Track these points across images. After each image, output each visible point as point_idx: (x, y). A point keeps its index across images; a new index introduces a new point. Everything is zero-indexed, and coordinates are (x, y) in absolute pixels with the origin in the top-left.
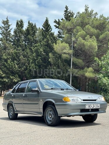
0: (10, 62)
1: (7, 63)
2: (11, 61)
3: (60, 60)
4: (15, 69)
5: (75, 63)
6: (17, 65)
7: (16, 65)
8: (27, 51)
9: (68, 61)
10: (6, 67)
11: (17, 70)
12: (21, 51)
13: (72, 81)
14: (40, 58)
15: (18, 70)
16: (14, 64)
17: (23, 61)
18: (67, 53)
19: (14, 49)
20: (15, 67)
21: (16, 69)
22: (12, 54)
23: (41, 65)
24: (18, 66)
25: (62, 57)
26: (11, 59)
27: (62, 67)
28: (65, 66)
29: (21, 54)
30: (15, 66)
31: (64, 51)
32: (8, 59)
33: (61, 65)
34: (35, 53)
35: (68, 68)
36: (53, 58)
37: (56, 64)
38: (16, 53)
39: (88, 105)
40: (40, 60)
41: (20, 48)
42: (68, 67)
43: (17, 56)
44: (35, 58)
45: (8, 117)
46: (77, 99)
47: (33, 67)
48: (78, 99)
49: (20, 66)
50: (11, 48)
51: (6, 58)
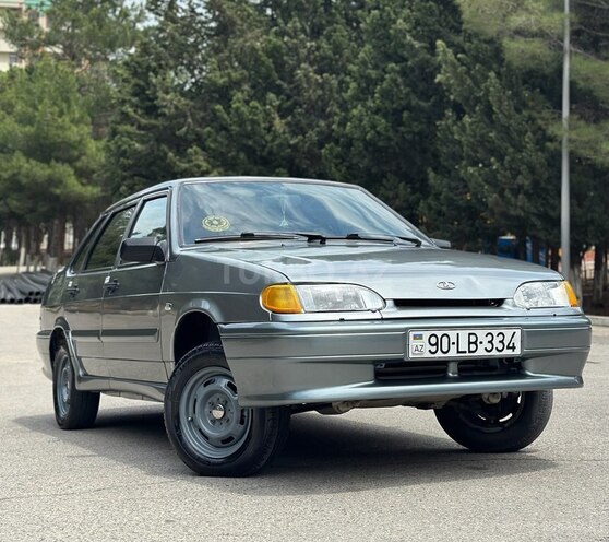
0: (247, 102)
1: (228, 108)
2: (251, 98)
3: (492, 74)
4: (268, 137)
5: (582, 84)
6: (282, 117)
7: (276, 115)
8: (335, 36)
9: (545, 77)
10: (224, 128)
11: (280, 145)
12: (302, 41)
13: (573, 194)
14: (398, 68)
15: (290, 146)
16: (268, 114)
17: (313, 94)
18: (534, 29)
19: (267, 32)
20: (269, 129)
21: (275, 137)
22: (257, 60)
23: (403, 109)
24: (287, 124)
25: (507, 56)
26: (253, 87)
27: (509, 117)
28: (525, 105)
29: (303, 52)
30: (271, 125)
31: (518, 20)
32: (237, 84)
33: (500, 101)
34: (368, 47)
35: (542, 119)
36: (453, 65)
37: (478, 100)
38: (274, 52)
39: (426, 334)
40: (394, 81)
41: (295, 23)
42: (546, 114)
43: (280, 66)
44: (373, 74)
45: (53, 411)
46: (356, 299)
47: (361, 121)
48: (364, 294)
49: (297, 124)
50: (250, 28)
51: (221, 81)
